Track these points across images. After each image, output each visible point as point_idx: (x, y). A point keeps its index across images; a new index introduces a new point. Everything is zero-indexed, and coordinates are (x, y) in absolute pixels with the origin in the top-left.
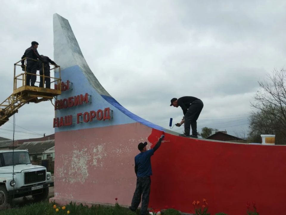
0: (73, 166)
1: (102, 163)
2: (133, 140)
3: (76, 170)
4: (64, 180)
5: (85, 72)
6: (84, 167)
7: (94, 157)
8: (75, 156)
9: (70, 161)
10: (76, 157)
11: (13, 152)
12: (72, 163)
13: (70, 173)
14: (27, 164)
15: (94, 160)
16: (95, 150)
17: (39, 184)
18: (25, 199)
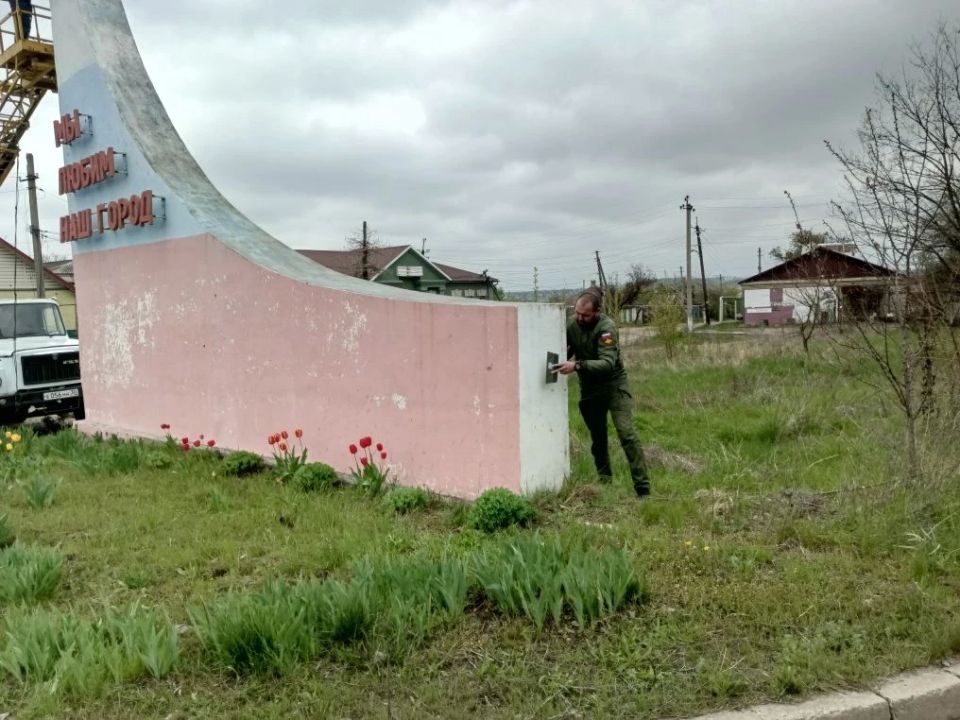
0: (107, 344)
1: (153, 338)
2: (203, 281)
3: (114, 354)
4: (96, 378)
5: (118, 83)
6: (125, 348)
7: (141, 324)
8: (109, 318)
9: (103, 331)
10: (112, 322)
11: (15, 305)
12: (107, 336)
13: (104, 362)
14: (51, 336)
15: (140, 331)
16: (140, 305)
17: (67, 387)
18: (47, 421)
